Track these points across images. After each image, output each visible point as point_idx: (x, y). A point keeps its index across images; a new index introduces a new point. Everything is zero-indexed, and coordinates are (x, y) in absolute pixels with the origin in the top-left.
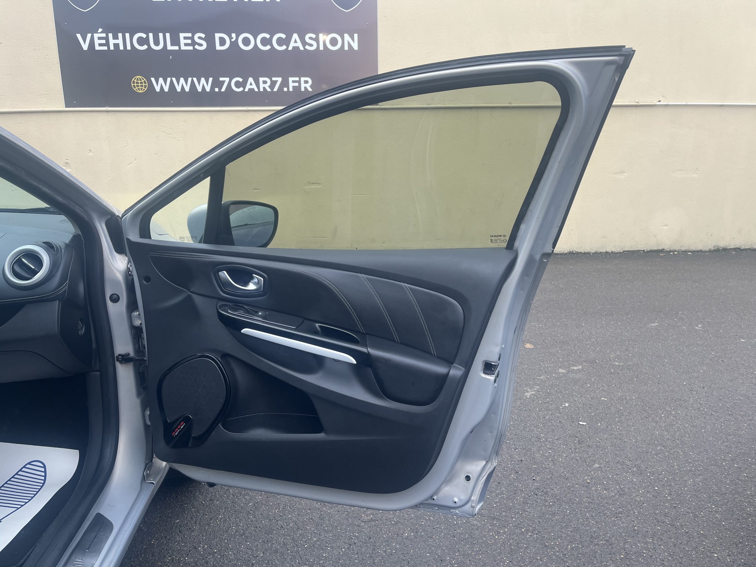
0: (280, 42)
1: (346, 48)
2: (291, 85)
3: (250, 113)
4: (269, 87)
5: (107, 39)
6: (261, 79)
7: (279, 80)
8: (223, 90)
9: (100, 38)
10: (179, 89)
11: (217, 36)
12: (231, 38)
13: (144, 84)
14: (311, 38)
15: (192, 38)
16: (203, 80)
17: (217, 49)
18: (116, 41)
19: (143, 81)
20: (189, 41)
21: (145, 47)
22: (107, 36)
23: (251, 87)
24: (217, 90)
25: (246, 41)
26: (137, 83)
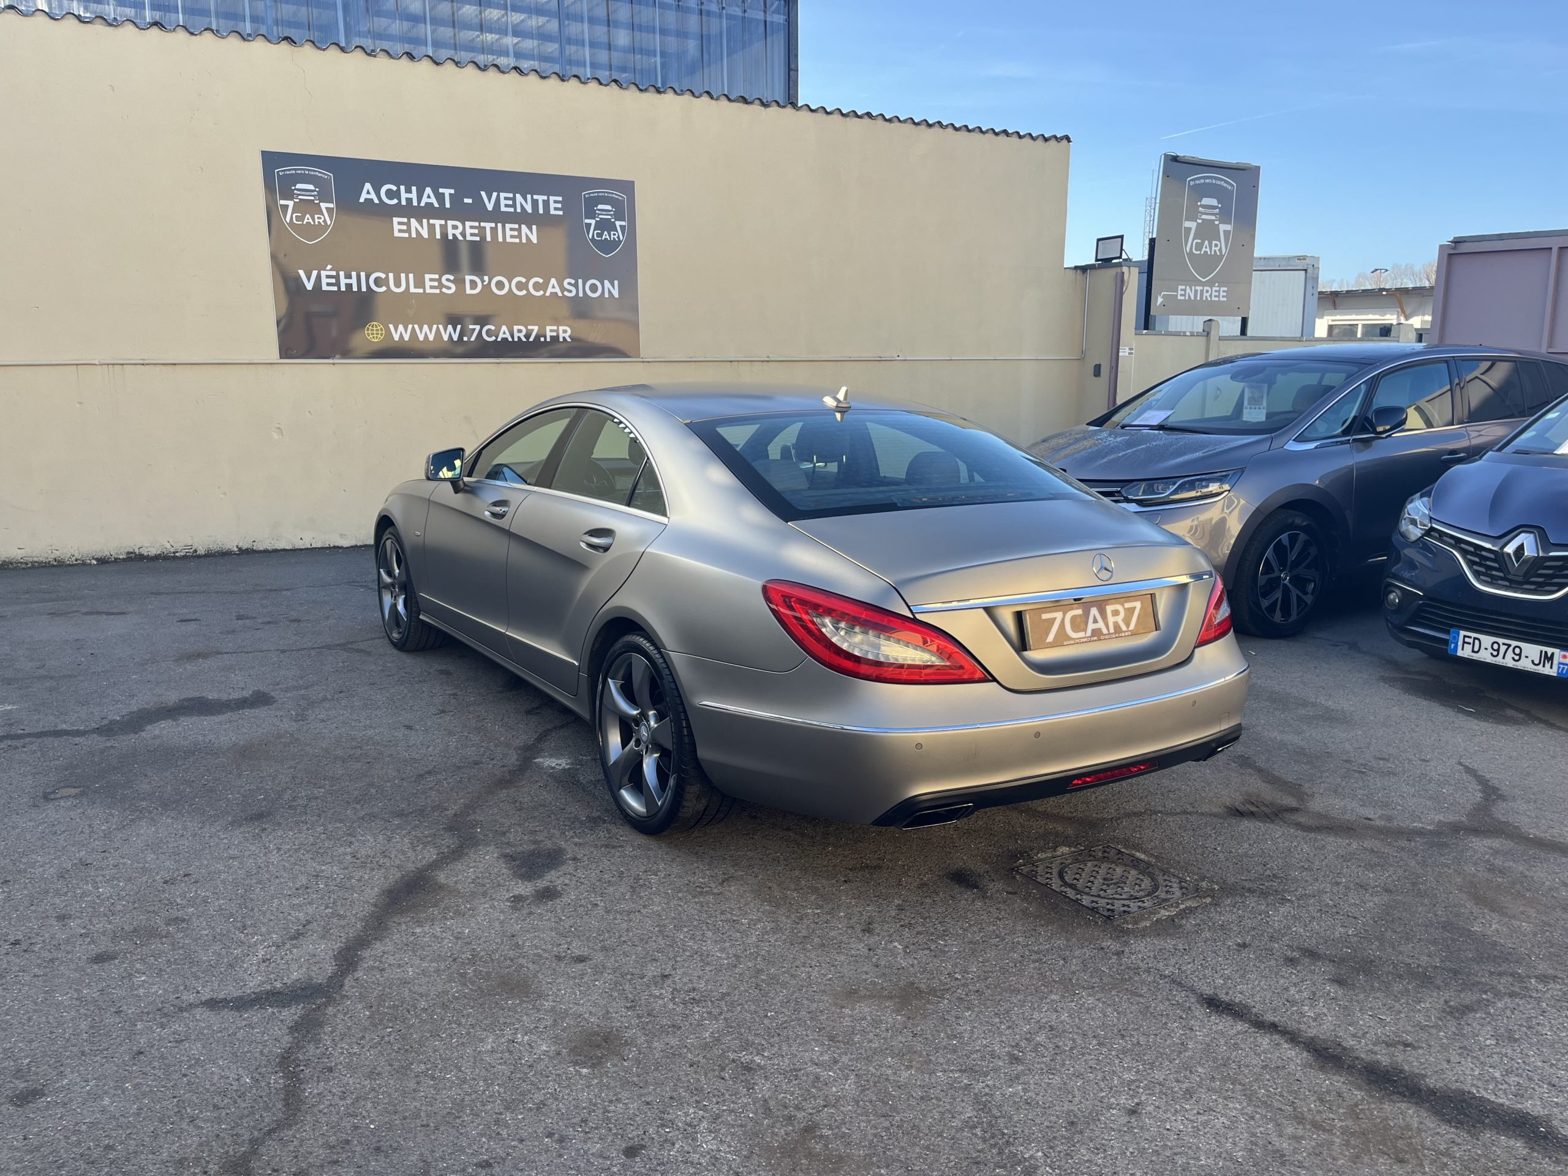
0: (537, 287)
1: (607, 295)
2: (549, 334)
3: (502, 366)
4: (525, 336)
5: (337, 277)
6: (516, 328)
7: (536, 328)
8: (473, 339)
9: (328, 277)
10: (421, 338)
11: (468, 278)
12: (483, 281)
13: (380, 332)
14: (569, 284)
15: (439, 280)
16: (450, 327)
17: (467, 293)
18: (348, 281)
19: (379, 328)
20: (436, 284)
21: (384, 289)
22: (338, 275)
23: (505, 336)
24: (465, 339)
25: (499, 285)
26: (372, 330)
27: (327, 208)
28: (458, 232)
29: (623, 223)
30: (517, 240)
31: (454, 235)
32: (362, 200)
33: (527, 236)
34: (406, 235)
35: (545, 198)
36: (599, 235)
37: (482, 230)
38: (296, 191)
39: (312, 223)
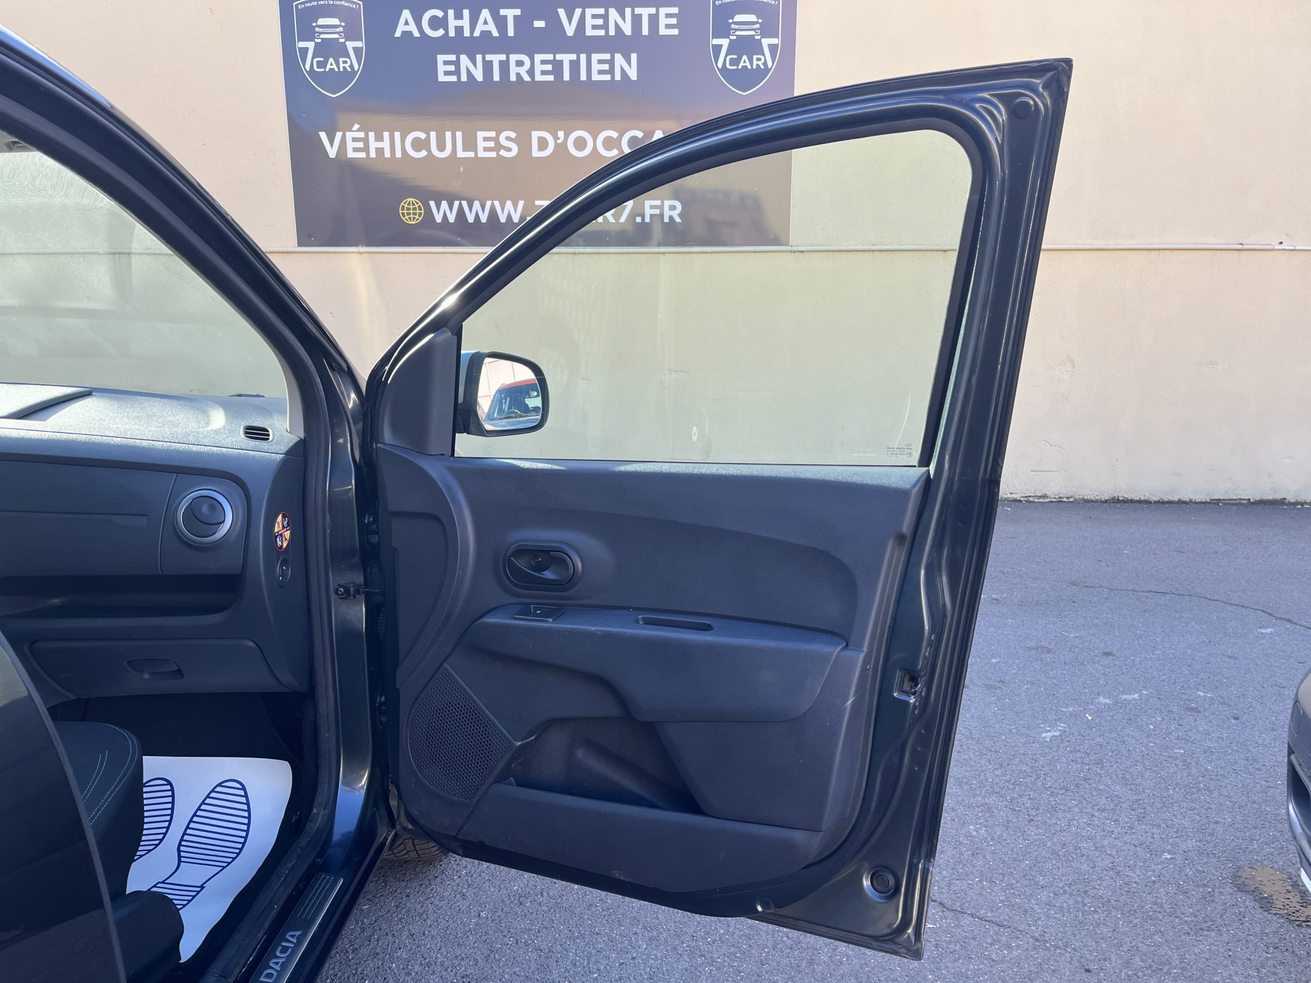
0: (634, 143)
2: (648, 212)
5: (366, 140)
9: (355, 140)
10: (471, 219)
11: (535, 135)
12: (556, 138)
13: (418, 211)
15: (496, 140)
16: (509, 204)
17: (534, 155)
18: (379, 145)
19: (417, 206)
20: (491, 144)
21: (424, 153)
22: (367, 136)
25: (580, 144)
26: (408, 209)
27: (353, 48)
28: (523, 71)
29: (774, 41)
30: (607, 77)
31: (518, 75)
32: (398, 34)
33: (623, 71)
34: (454, 78)
35: (653, 10)
36: (733, 62)
37: (557, 66)
38: (317, 29)
39: (336, 70)
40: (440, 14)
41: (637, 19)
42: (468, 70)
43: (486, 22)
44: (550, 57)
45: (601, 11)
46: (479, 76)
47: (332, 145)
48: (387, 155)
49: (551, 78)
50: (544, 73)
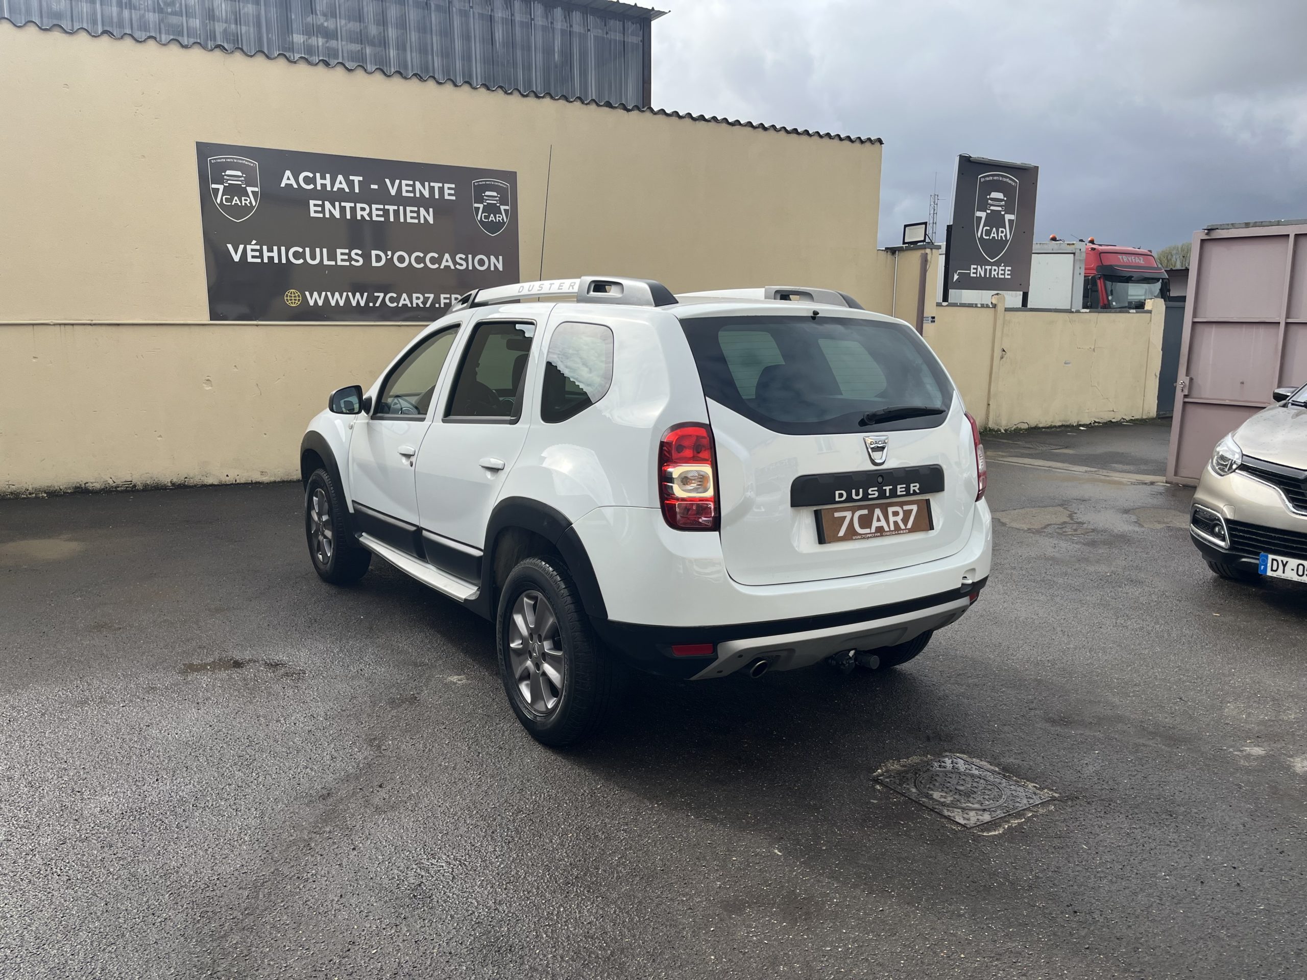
0: (433, 260)
1: (492, 269)
2: (443, 301)
3: (402, 328)
4: (422, 302)
5: (261, 251)
6: (415, 295)
7: (432, 296)
8: (377, 305)
9: (253, 250)
10: (333, 303)
11: (374, 253)
12: (387, 255)
13: (297, 298)
14: (461, 258)
15: (349, 254)
16: (358, 295)
17: (373, 265)
18: (271, 254)
19: (297, 295)
20: (346, 257)
21: (301, 261)
22: (261, 248)
23: (405, 303)
24: (371, 305)
25: (401, 259)
26: (291, 297)
27: (252, 191)
28: (365, 214)
29: (507, 207)
30: (416, 221)
31: (362, 216)
32: (283, 185)
33: (425, 218)
34: (321, 215)
35: (441, 185)
36: (486, 217)
37: (386, 212)
38: (225, 177)
39: (240, 204)
40: (311, 175)
41: (432, 189)
42: (329, 210)
43: (341, 183)
44: (381, 207)
45: (411, 183)
46: (337, 214)
47: (236, 253)
48: (276, 261)
49: (382, 219)
50: (378, 216)
